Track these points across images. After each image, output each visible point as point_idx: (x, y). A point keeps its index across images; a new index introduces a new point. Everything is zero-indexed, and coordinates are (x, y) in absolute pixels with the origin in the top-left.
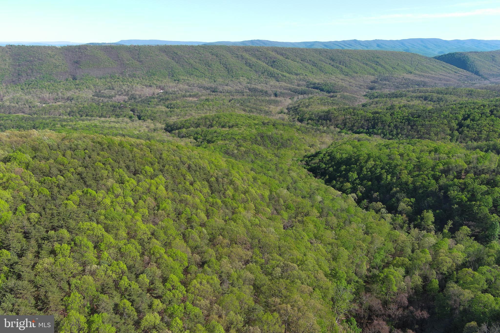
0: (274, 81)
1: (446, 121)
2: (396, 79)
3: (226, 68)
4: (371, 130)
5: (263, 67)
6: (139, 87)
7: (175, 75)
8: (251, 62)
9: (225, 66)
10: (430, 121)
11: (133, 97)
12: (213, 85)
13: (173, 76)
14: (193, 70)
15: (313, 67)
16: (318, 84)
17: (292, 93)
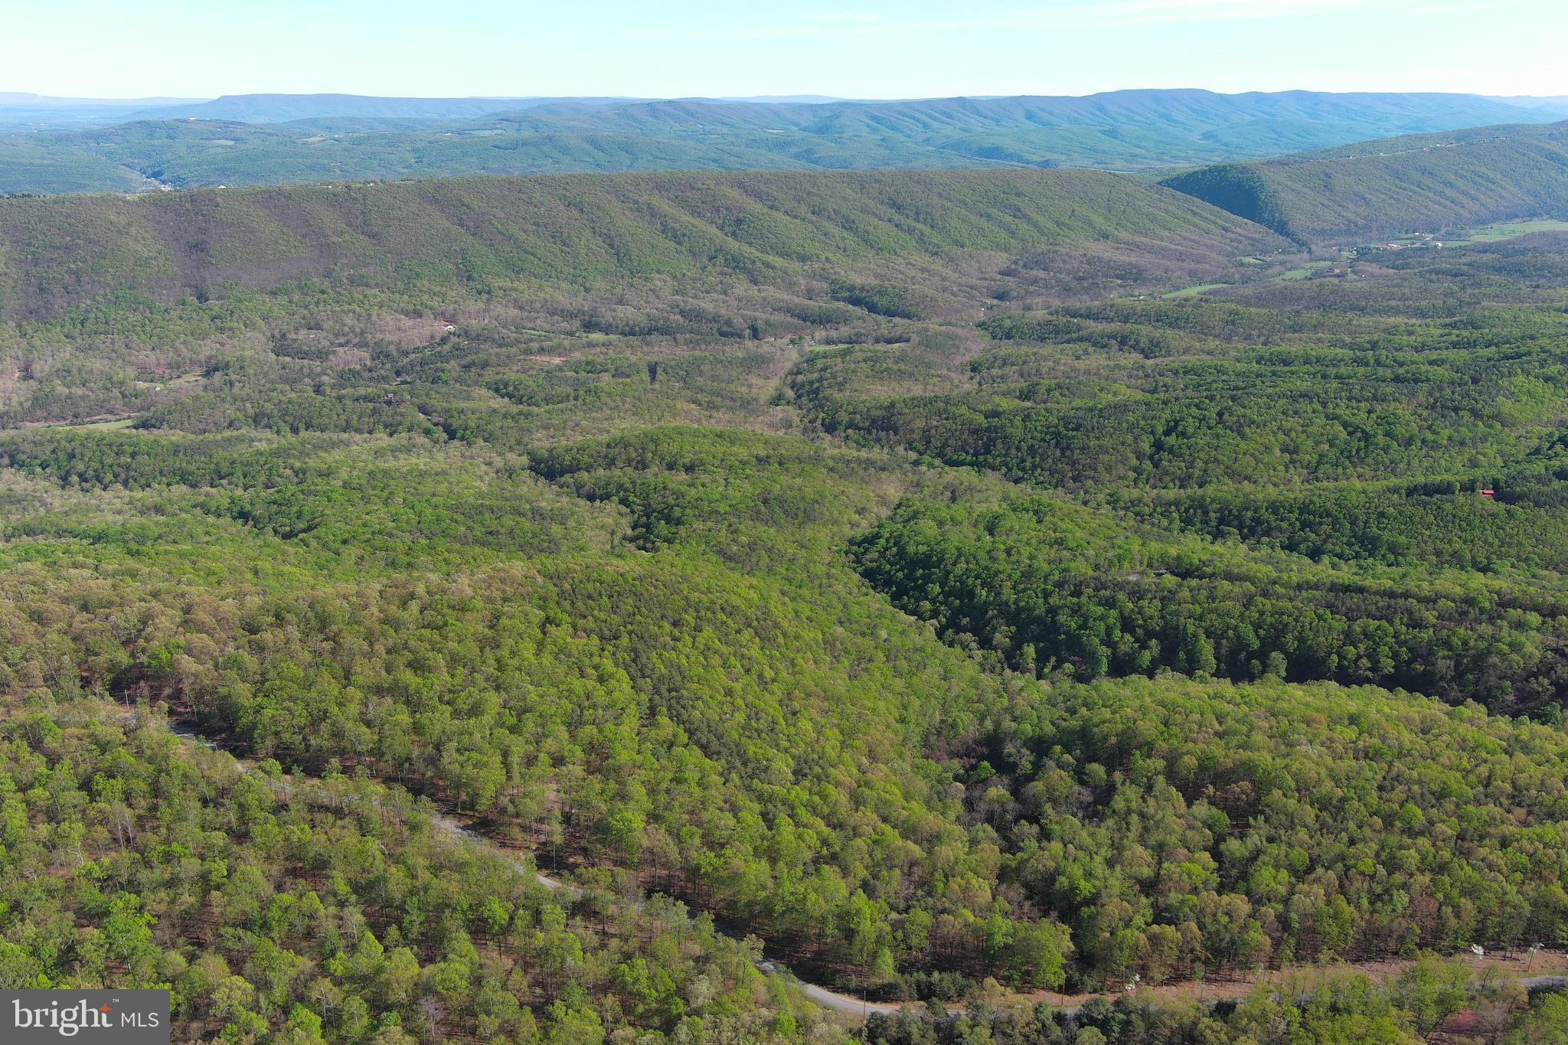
0: (746, 284)
1: (1129, 438)
2: (1064, 262)
3: (611, 246)
4: (981, 458)
5: (711, 241)
6: (389, 318)
7: (475, 275)
8: (677, 226)
9: (608, 241)
10: (1098, 439)
11: (381, 354)
12: (582, 302)
13: (469, 278)
14: (523, 256)
15: (845, 234)
16: (862, 289)
17: (795, 321)
